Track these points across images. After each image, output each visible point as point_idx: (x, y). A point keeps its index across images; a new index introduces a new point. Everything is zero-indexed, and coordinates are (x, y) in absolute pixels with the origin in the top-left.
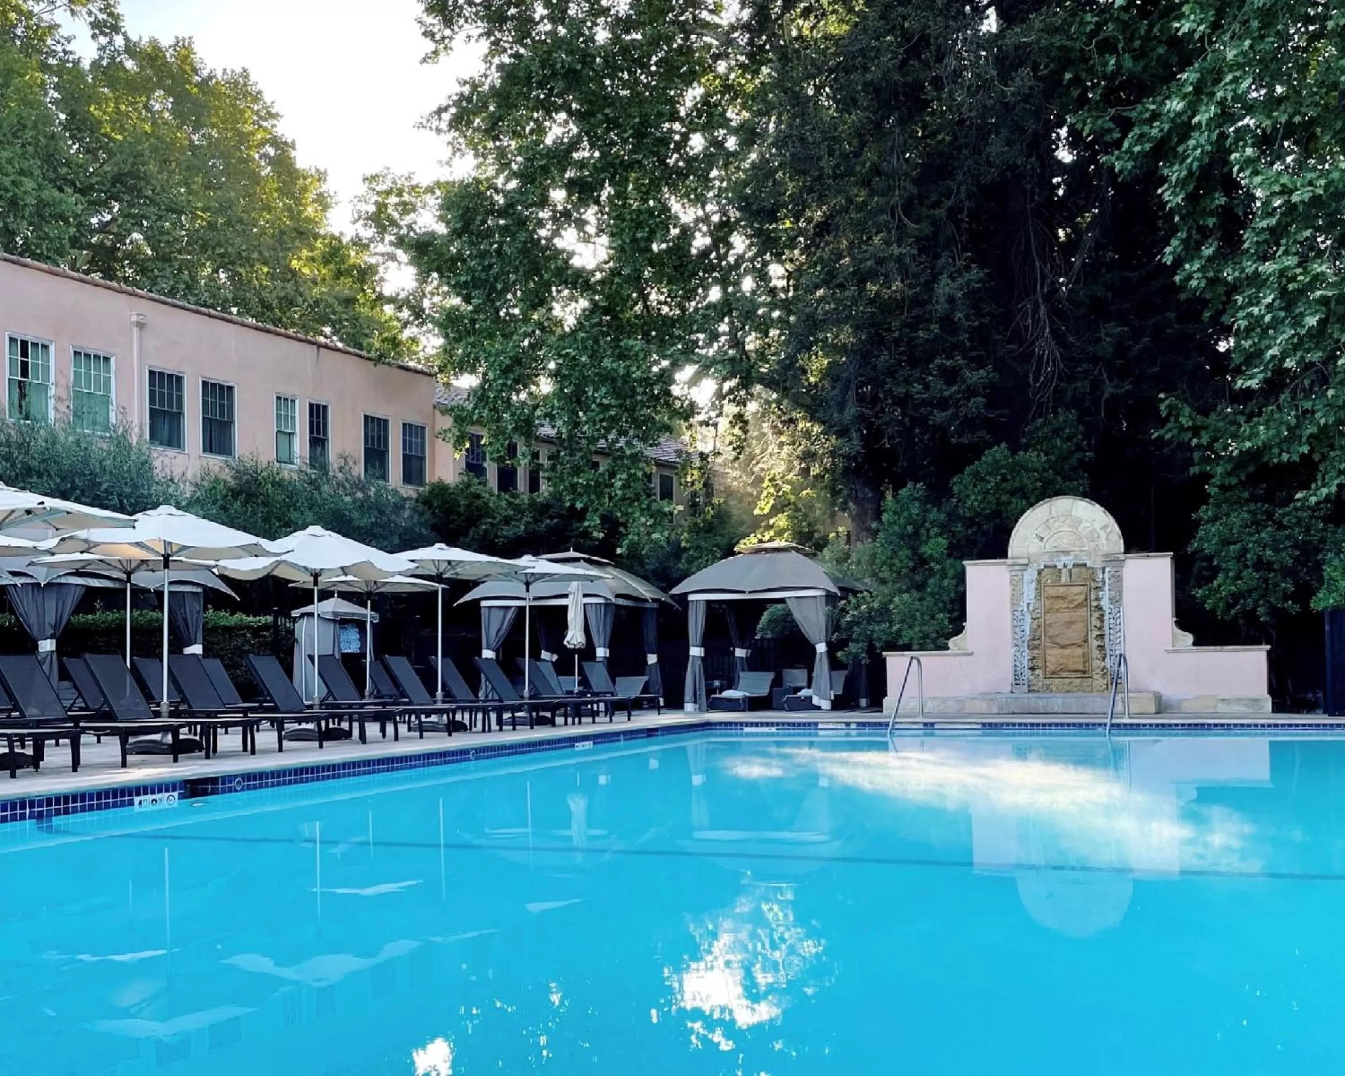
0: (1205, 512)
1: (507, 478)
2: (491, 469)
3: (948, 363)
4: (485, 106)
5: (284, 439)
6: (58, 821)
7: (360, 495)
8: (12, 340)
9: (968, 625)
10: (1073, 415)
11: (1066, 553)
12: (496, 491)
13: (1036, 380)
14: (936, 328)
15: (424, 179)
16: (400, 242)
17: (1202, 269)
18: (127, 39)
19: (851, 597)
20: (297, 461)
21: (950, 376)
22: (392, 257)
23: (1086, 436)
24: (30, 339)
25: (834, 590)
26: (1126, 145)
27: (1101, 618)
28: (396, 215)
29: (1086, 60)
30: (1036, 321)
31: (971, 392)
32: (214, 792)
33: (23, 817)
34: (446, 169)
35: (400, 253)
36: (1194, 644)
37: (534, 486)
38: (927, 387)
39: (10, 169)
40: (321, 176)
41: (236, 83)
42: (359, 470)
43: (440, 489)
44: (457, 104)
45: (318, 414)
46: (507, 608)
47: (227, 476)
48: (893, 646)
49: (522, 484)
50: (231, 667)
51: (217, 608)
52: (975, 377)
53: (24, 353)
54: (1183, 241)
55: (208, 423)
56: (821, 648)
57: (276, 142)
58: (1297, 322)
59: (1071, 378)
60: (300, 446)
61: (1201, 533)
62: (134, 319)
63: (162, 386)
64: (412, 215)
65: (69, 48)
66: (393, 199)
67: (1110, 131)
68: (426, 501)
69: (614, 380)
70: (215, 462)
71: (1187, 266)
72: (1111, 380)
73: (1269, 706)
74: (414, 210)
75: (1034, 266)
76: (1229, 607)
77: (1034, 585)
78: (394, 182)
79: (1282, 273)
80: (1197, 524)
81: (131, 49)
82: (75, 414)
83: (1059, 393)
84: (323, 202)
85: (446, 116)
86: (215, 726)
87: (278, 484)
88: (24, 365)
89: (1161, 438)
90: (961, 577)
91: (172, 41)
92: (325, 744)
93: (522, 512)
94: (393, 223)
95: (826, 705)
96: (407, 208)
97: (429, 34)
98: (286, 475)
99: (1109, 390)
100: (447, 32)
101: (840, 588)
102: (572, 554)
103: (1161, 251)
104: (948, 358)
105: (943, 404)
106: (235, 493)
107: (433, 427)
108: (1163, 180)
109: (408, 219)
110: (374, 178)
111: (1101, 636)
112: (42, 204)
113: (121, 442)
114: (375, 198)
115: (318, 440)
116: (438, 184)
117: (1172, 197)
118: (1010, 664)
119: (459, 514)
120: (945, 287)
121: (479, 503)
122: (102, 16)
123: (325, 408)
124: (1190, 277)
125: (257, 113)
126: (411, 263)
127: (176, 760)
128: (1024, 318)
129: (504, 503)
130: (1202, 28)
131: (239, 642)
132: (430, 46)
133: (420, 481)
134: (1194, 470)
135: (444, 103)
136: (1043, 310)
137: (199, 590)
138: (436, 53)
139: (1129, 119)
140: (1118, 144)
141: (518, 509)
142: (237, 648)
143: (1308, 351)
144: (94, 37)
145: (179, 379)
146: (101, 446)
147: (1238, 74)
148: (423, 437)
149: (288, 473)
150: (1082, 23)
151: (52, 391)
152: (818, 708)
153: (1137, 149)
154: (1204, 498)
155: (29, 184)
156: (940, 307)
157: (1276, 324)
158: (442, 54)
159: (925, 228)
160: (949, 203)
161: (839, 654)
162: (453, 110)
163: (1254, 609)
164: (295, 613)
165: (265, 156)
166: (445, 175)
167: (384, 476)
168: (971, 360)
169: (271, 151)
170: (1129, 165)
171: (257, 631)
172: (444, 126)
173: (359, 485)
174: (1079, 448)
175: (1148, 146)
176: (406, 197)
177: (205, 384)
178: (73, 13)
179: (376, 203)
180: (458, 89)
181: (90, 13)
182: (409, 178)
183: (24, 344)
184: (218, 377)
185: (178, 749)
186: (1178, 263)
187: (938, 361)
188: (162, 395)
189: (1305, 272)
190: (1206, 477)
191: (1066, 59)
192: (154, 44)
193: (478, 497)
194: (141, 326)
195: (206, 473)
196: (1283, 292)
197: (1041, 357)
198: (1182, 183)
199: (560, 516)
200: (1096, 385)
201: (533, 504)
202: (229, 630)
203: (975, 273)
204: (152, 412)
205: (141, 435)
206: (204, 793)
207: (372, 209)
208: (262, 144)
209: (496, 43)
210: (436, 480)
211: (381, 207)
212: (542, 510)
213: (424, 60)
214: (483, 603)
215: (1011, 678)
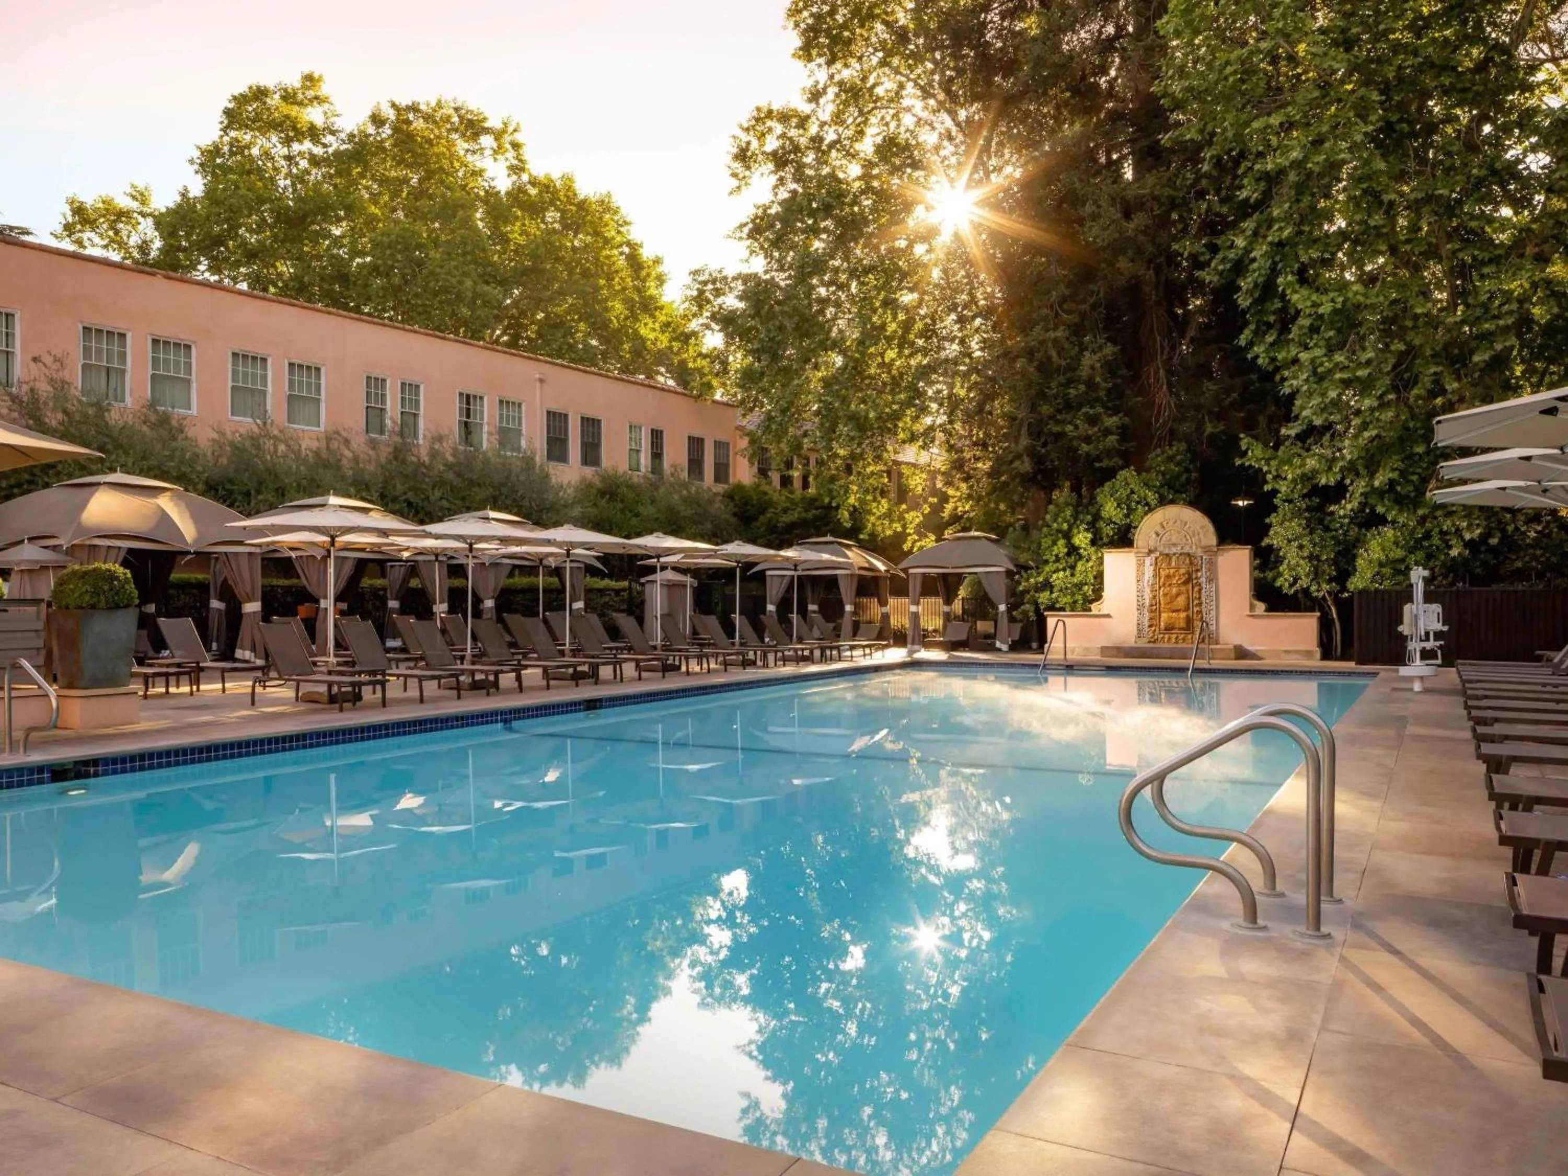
0: (1273, 519)
1: (786, 481)
2: (775, 477)
3: (1091, 412)
4: (773, 226)
5: (634, 455)
6: (515, 724)
7: (685, 492)
8: (461, 394)
9: (1105, 594)
10: (1183, 446)
11: (1175, 545)
12: (778, 487)
13: (1157, 421)
14: (1082, 388)
15: (730, 272)
16: (713, 317)
17: (1267, 351)
18: (530, 175)
19: (1023, 573)
20: (643, 469)
21: (1093, 421)
22: (708, 327)
23: (1192, 461)
24: (472, 393)
25: (1011, 567)
26: (1213, 265)
27: (1200, 590)
28: (712, 298)
29: (1187, 204)
30: (1157, 380)
31: (1107, 432)
32: (601, 707)
33: (497, 722)
34: (746, 264)
35: (713, 325)
36: (1266, 611)
37: (806, 485)
38: (1076, 427)
39: (457, 273)
40: (658, 261)
41: (603, 202)
42: (685, 475)
43: (739, 487)
44: (753, 221)
45: (657, 436)
46: (783, 576)
47: (597, 481)
48: (1052, 608)
49: (797, 484)
50: (601, 615)
51: (592, 576)
52: (1112, 421)
53: (468, 403)
54: (1253, 332)
55: (584, 444)
56: (1002, 608)
57: (629, 244)
58: (1323, 395)
59: (1183, 419)
60: (645, 459)
61: (1271, 533)
62: (537, 376)
63: (554, 420)
64: (722, 298)
65: (492, 184)
66: (710, 287)
67: (1203, 254)
68: (729, 496)
69: (858, 419)
70: (589, 471)
71: (1255, 349)
72: (1211, 422)
73: (1318, 655)
74: (724, 294)
75: (1155, 340)
76: (1291, 586)
77: (1152, 568)
78: (711, 275)
79: (1313, 360)
80: (1270, 526)
81: (534, 182)
82: (500, 443)
83: (1172, 432)
84: (661, 280)
85: (746, 230)
86: (598, 665)
87: (630, 487)
88: (468, 410)
89: (1243, 464)
90: (1101, 561)
91: (560, 175)
92: (667, 674)
93: (797, 505)
94: (708, 301)
95: (1005, 647)
96: (718, 293)
97: (735, 175)
98: (635, 480)
99: (1209, 429)
100: (747, 173)
101: (1016, 566)
102: (829, 538)
103: (1237, 337)
104: (1091, 407)
105: (1088, 439)
106: (602, 493)
107: (735, 446)
108: (1239, 288)
109: (720, 300)
110: (695, 273)
111: (1200, 604)
112: (476, 296)
113: (529, 462)
114: (697, 286)
115: (657, 455)
116: (740, 275)
117: (1243, 301)
118: (1135, 623)
119: (753, 506)
120: (1088, 360)
121: (766, 498)
122: (515, 162)
123: (661, 432)
124: (1257, 357)
125: (617, 222)
126: (720, 331)
127: (577, 685)
128: (1148, 377)
129: (783, 498)
130: (1255, 195)
131: (606, 599)
132: (735, 183)
133: (726, 481)
134: (1267, 488)
135: (744, 220)
136: (1161, 371)
137: (582, 566)
138: (739, 188)
139: (1216, 245)
140: (1208, 263)
141: (792, 501)
142: (606, 603)
143: (1331, 414)
144: (509, 175)
145: (566, 416)
146: (517, 465)
147: (1282, 224)
148: (728, 450)
149: (636, 477)
150: (1184, 179)
151: (485, 429)
152: (999, 650)
153: (1221, 267)
154: (1275, 509)
155: (469, 283)
156: (1084, 373)
157: (1310, 394)
158: (743, 188)
159: (1073, 318)
160: (1092, 300)
161: (1014, 613)
162: (751, 226)
163: (1308, 587)
164: (643, 580)
165: (621, 254)
166: (746, 269)
167: (702, 479)
168: (1108, 408)
169: (626, 250)
170: (1216, 278)
171: (618, 592)
172: (745, 236)
173: (685, 485)
174: (1187, 470)
175: (1228, 266)
176: (718, 285)
177: (582, 418)
178: (495, 159)
179: (698, 289)
180: (754, 211)
181: (507, 159)
182: (720, 272)
183: (468, 396)
184: (591, 414)
185: (577, 677)
186: (1251, 344)
187: (1084, 410)
188: (555, 427)
189: (1330, 360)
190: (1275, 492)
191: (1173, 204)
192: (547, 176)
193: (765, 493)
194: (541, 381)
195: (583, 479)
196: (1315, 372)
197: (1160, 405)
198: (1250, 292)
199: (822, 507)
200: (1200, 425)
201: (804, 498)
202: (602, 591)
203: (1110, 350)
204: (549, 439)
205: (542, 456)
206: (595, 708)
207: (695, 293)
208: (621, 246)
209: (781, 179)
210: (736, 481)
211: (701, 292)
212: (811, 503)
213: (731, 193)
214: (769, 573)
215: (1135, 632)
